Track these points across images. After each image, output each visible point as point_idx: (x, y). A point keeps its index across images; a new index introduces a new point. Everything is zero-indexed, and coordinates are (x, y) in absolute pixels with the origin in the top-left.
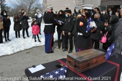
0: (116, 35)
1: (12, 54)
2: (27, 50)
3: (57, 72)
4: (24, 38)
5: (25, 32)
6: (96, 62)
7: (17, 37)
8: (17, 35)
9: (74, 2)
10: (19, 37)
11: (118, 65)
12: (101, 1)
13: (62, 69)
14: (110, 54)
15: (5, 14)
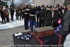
0: (64, 20)
1: (13, 28)
2: (21, 26)
3: (26, 36)
4: (21, 20)
5: (21, 17)
6: (48, 33)
7: (17, 20)
9: (49, 1)
10: (18, 20)
11: (61, 36)
12: (65, 1)
13: (29, 35)
14: (58, 30)
15: (12, 8)
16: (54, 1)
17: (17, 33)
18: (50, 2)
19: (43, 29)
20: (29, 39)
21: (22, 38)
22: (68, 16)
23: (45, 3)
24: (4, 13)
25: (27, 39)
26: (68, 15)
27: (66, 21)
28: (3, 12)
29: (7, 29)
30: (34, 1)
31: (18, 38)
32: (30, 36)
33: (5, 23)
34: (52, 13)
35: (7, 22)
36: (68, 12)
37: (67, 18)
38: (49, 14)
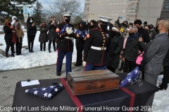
1: (28, 69)
2: (47, 66)
3: (44, 89)
4: (50, 52)
6: (102, 86)
8: (42, 48)
9: (124, 11)
10: (44, 50)
11: (133, 95)
13: (52, 87)
14: (129, 80)
15: (31, 21)
16: (137, 11)
17: (29, 81)
18: (127, 12)
19: (90, 75)
20: (50, 95)
21: (36, 92)
22: (157, 47)
23: (113, 15)
24: (13, 31)
25: (45, 95)
26: (159, 45)
27: (153, 59)
28: (12, 29)
29: (13, 70)
30: (87, 9)
31: (27, 91)
32: (56, 90)
33: (13, 55)
34: (123, 39)
35: (17, 55)
36: (158, 38)
37: (155, 51)
38: (115, 39)
